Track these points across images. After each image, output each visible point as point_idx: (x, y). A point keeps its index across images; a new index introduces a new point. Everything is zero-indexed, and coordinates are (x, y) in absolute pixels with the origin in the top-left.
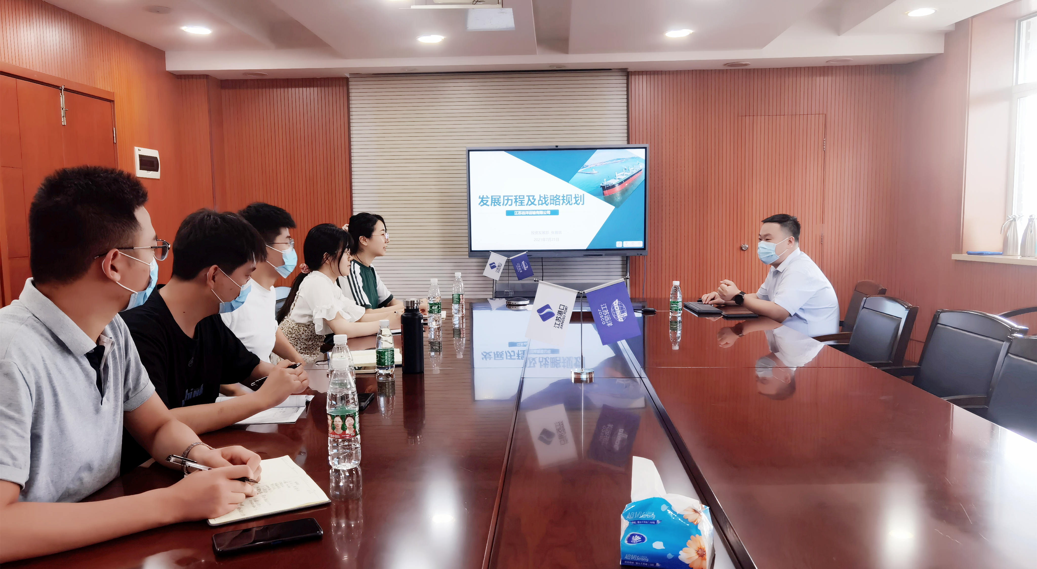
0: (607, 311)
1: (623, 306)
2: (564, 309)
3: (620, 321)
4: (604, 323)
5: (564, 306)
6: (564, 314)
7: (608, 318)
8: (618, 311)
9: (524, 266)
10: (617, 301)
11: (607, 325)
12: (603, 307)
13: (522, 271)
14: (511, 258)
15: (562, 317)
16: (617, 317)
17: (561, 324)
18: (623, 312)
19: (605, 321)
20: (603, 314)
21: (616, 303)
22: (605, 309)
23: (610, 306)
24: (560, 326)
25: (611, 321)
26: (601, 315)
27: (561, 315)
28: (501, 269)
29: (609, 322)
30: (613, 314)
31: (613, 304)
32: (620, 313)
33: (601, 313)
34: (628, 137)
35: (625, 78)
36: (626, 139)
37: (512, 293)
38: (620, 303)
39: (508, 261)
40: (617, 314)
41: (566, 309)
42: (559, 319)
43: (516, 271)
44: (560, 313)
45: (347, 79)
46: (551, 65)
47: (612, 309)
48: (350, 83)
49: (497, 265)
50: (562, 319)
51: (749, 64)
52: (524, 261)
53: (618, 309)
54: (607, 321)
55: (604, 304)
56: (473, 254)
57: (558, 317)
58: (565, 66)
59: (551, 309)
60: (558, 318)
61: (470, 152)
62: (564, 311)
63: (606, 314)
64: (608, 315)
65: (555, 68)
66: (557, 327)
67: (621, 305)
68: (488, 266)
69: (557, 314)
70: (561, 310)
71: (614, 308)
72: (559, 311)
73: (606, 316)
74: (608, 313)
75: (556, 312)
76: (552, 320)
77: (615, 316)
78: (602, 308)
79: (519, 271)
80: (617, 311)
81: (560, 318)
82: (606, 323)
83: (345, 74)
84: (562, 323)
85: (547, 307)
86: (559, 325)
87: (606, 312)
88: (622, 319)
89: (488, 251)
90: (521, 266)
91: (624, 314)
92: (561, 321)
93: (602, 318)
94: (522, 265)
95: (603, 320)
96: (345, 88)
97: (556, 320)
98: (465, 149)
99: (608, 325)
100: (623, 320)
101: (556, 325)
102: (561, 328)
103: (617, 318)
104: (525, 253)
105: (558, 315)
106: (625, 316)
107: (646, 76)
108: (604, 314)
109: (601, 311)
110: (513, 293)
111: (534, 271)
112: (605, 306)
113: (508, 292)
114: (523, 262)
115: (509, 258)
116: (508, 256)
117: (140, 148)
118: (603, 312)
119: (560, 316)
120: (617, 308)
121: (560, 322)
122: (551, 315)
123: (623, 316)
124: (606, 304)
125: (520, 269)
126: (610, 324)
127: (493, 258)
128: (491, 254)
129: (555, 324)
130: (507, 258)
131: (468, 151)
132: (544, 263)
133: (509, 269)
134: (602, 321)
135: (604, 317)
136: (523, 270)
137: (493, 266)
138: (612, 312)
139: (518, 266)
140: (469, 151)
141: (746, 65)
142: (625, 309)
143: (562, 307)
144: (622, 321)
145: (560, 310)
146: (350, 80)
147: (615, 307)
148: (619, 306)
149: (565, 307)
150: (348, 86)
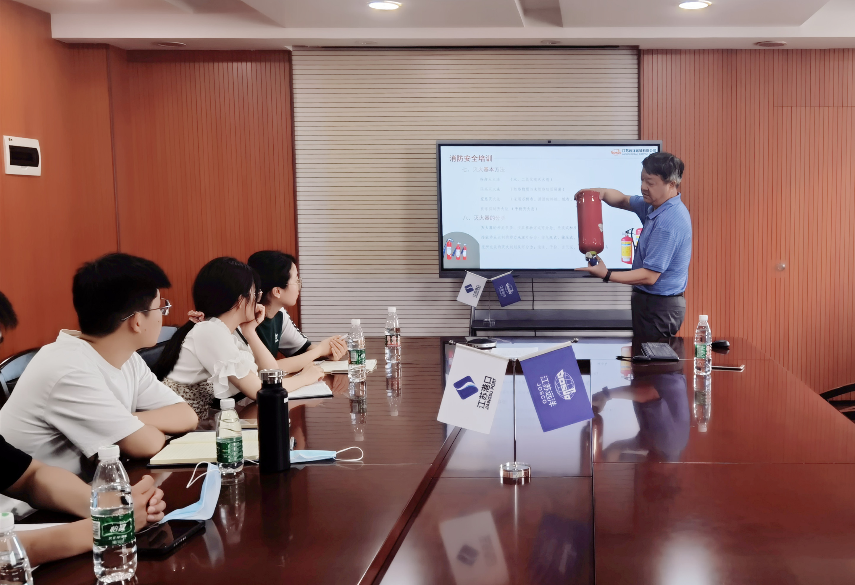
0: (549, 385)
1: (570, 379)
2: (491, 382)
3: (566, 398)
4: (545, 402)
5: (491, 378)
6: (490, 390)
7: (550, 395)
8: (564, 386)
9: (509, 289)
10: (562, 372)
11: (549, 405)
12: (543, 380)
13: (505, 296)
14: (492, 279)
15: (488, 394)
16: (562, 393)
17: (486, 403)
18: (570, 387)
19: (546, 399)
20: (543, 390)
21: (560, 375)
22: (546, 383)
23: (553, 379)
24: (486, 405)
25: (554, 399)
26: (541, 391)
27: (487, 390)
28: (479, 292)
29: (552, 400)
30: (557, 389)
31: (557, 377)
32: (567, 389)
33: (540, 389)
34: (639, 130)
35: (636, 57)
36: (636, 132)
37: (493, 323)
38: (566, 375)
39: (487, 282)
40: (563, 390)
41: (494, 382)
42: (484, 396)
43: (498, 295)
44: (485, 387)
45: (289, 54)
46: (543, 41)
47: (555, 383)
48: (294, 58)
49: (474, 288)
50: (488, 396)
51: (786, 44)
52: (509, 283)
53: (564, 382)
54: (549, 400)
55: (545, 377)
56: (444, 272)
57: (483, 393)
58: (559, 42)
59: (473, 382)
60: (482, 395)
61: (442, 147)
62: (490, 385)
63: (548, 389)
64: (551, 391)
65: (548, 44)
66: (481, 407)
67: (568, 378)
68: (463, 290)
69: (482, 389)
70: (487, 384)
71: (558, 381)
72: (483, 385)
73: (548, 392)
74: (550, 388)
75: (479, 386)
76: (474, 398)
77: (560, 393)
78: (543, 382)
79: (502, 295)
80: (562, 385)
81: (485, 394)
82: (547, 402)
83: (286, 46)
84: (488, 402)
85: (468, 379)
86: (484, 404)
87: (548, 387)
88: (569, 396)
89: (463, 270)
90: (504, 289)
91: (571, 389)
92: (487, 398)
93: (543, 395)
94: (506, 289)
95: (543, 397)
96: (287, 65)
97: (480, 397)
98: (434, 142)
99: (551, 404)
100: (571, 397)
101: (480, 405)
102: (487, 408)
103: (563, 395)
104: (510, 273)
105: (482, 391)
106: (572, 392)
107: (661, 55)
108: (545, 390)
109: (541, 386)
110: (495, 323)
111: (520, 294)
112: (546, 379)
113: (489, 322)
114: (507, 285)
115: (489, 280)
116: (489, 277)
117: (11, 137)
118: (543, 388)
119: (485, 392)
120: (562, 382)
121: (485, 400)
122: (472, 390)
123: (570, 393)
124: (547, 376)
125: (503, 293)
126: (553, 404)
127: (470, 279)
128: (466, 273)
129: (479, 403)
130: (487, 279)
131: (438, 145)
132: (535, 285)
133: (489, 292)
134: (543, 400)
135: (545, 394)
136: (507, 294)
137: (469, 289)
138: (555, 387)
139: (502, 290)
140: (440, 145)
141: (782, 45)
142: (572, 382)
143: (488, 380)
144: (569, 398)
145: (485, 383)
146: (294, 53)
147: (560, 380)
148: (565, 379)
149: (492, 380)
150: (290, 61)
